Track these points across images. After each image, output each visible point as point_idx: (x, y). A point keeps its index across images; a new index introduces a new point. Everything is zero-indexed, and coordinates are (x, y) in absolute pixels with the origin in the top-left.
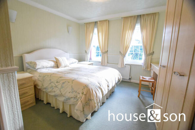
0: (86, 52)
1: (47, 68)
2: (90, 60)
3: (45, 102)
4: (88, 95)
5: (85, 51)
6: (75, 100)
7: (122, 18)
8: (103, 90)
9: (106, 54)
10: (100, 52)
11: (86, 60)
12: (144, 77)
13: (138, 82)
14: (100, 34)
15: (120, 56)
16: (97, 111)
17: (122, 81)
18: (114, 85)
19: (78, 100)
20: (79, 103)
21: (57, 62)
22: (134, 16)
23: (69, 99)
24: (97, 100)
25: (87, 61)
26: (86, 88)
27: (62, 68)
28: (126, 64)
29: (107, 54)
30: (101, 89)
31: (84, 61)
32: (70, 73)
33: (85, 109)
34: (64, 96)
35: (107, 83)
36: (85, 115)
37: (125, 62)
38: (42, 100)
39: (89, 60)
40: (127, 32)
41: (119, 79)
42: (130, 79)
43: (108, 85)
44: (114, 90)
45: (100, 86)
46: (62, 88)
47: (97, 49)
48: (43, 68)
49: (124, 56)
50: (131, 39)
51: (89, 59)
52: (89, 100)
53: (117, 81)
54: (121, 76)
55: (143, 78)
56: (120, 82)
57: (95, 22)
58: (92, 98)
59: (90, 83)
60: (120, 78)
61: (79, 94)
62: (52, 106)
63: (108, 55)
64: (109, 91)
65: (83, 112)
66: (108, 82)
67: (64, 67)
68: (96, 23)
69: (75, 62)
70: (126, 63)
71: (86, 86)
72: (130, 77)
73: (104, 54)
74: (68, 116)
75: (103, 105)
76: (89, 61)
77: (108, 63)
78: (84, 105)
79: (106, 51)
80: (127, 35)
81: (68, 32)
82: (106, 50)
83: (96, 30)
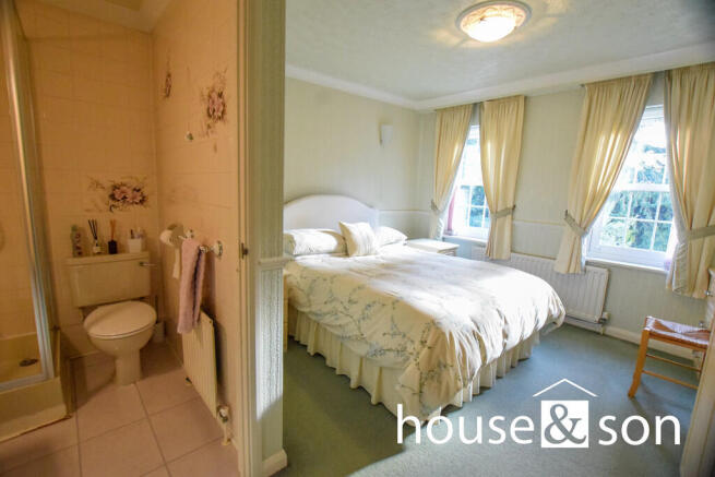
0: (434, 207)
1: (318, 253)
2: (445, 233)
3: (311, 350)
4: (437, 350)
5: (432, 202)
6: (400, 359)
7: (583, 85)
8: (487, 344)
9: (510, 216)
10: (485, 207)
11: (432, 233)
12: (664, 322)
13: (637, 337)
14: (489, 146)
15: (567, 229)
16: (459, 408)
17: (564, 323)
18: (528, 333)
19: (408, 359)
20: (411, 367)
21: (344, 239)
22: (639, 76)
23: (382, 351)
24: (463, 369)
25: (435, 239)
26: (433, 330)
27: (357, 258)
28: (587, 263)
29: (512, 219)
30: (480, 340)
31: (426, 236)
32: (381, 276)
33: (425, 389)
34: (367, 343)
35: (503, 323)
36: (424, 406)
37: (584, 254)
38: (302, 342)
39: (442, 235)
40: (602, 139)
41: (550, 316)
42: (603, 322)
43: (504, 332)
44: (530, 353)
45: (476, 329)
46: (364, 319)
47: (474, 198)
48: (310, 252)
49: (582, 228)
50: (619, 165)
51: (442, 232)
52: (439, 365)
53: (541, 324)
54: (562, 308)
55: (658, 325)
56: (554, 327)
57: (475, 104)
58: (449, 362)
59: (445, 317)
60: (555, 313)
61: (412, 342)
62: (328, 363)
63: (515, 222)
64: (508, 352)
65: (420, 396)
66: (506, 322)
67: (365, 255)
68: (476, 107)
69: (397, 241)
70: (589, 259)
71: (432, 325)
72: (605, 315)
73: (502, 219)
74: (374, 401)
75: (481, 393)
76: (444, 239)
77: (512, 251)
78: (424, 376)
79: (507, 209)
80: (600, 149)
81: (381, 141)
82: (510, 205)
83: (474, 133)
